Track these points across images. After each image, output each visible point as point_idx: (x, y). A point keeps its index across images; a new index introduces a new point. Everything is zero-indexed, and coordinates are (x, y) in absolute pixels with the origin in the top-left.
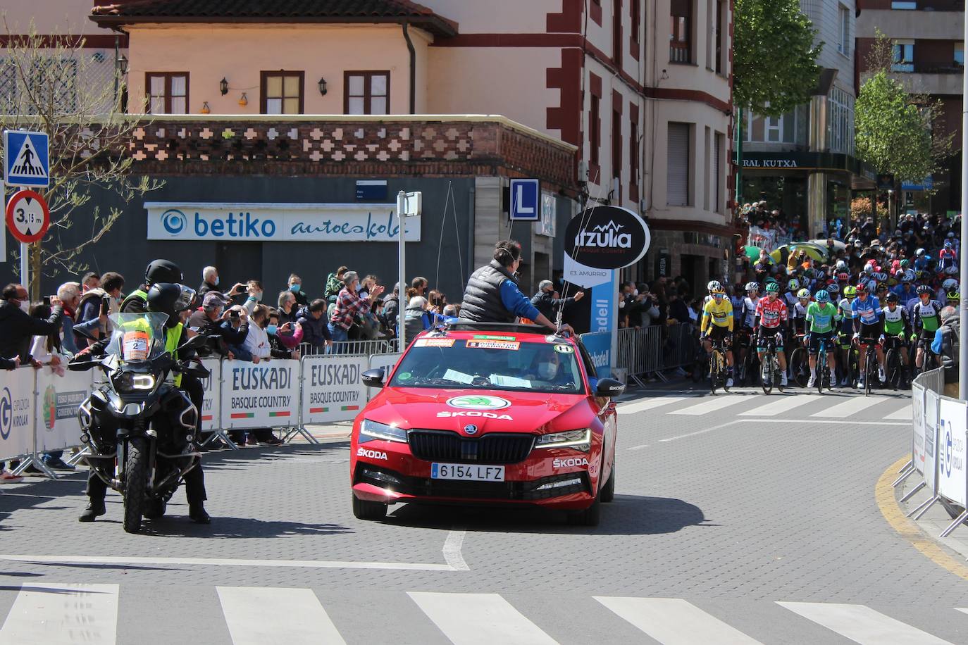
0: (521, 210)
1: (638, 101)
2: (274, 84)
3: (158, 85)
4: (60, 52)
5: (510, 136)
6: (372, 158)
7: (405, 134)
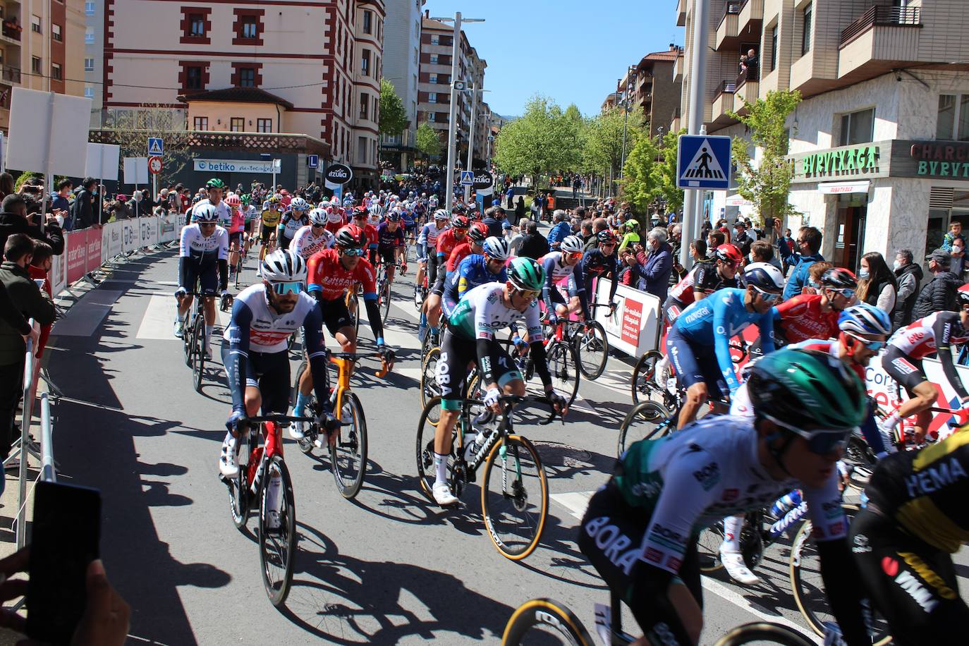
0: (312, 164)
1: (349, 130)
2: (235, 122)
3: (198, 121)
5: (309, 141)
6: (266, 146)
7: (276, 139)
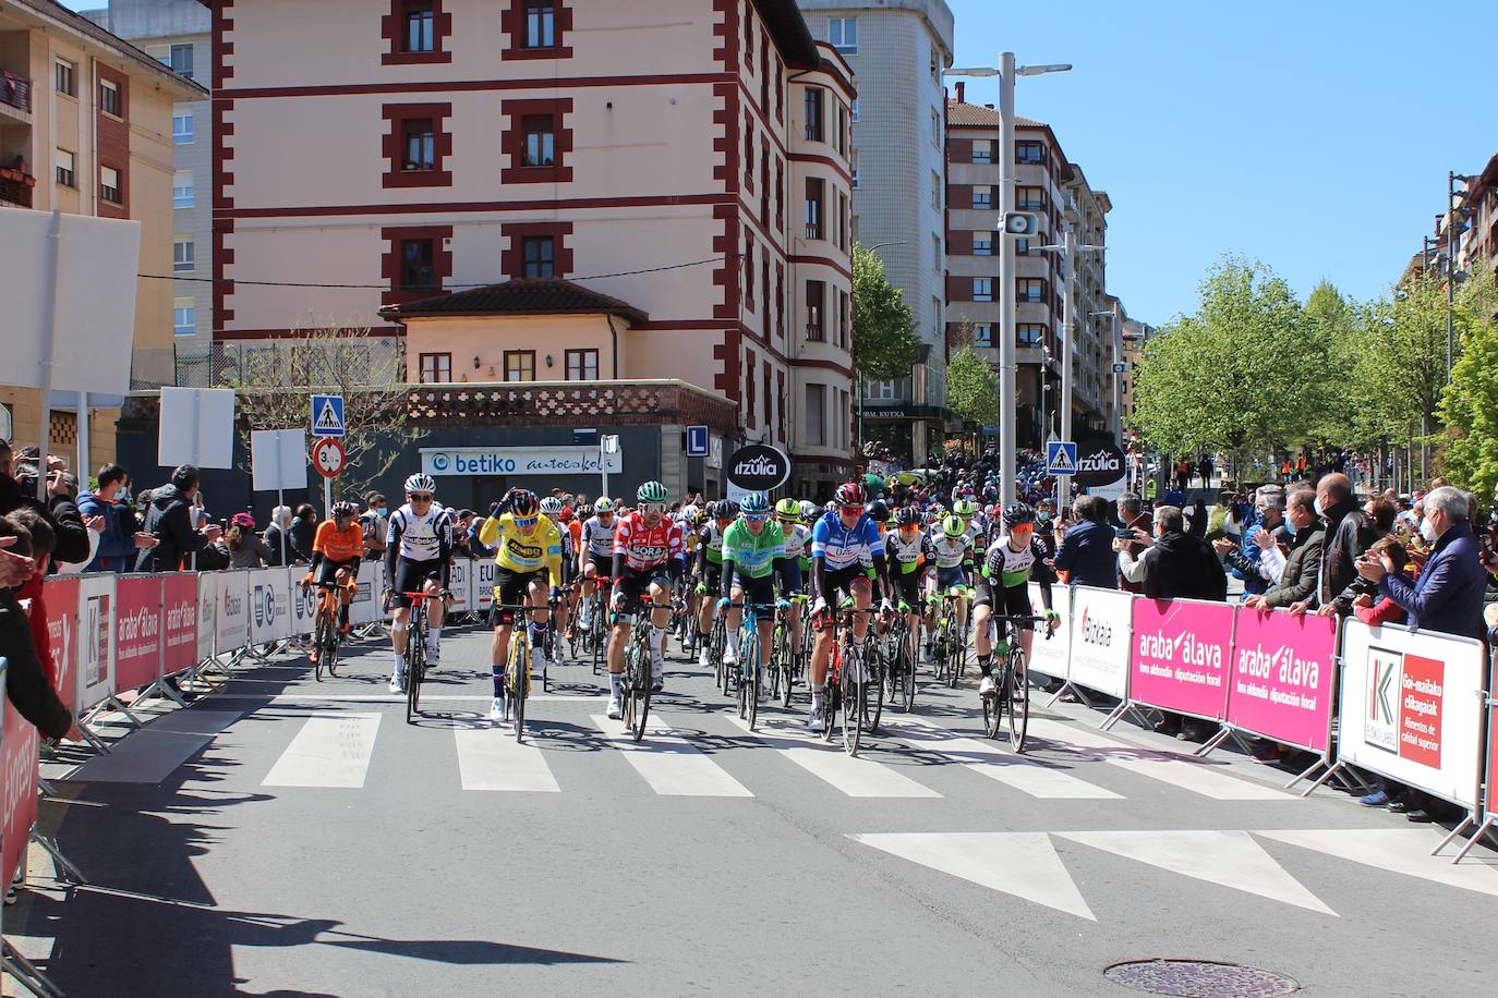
0: (695, 448)
1: (784, 369)
2: (513, 360)
3: (429, 363)
4: (352, 340)
5: (686, 394)
6: (585, 412)
7: (609, 394)
